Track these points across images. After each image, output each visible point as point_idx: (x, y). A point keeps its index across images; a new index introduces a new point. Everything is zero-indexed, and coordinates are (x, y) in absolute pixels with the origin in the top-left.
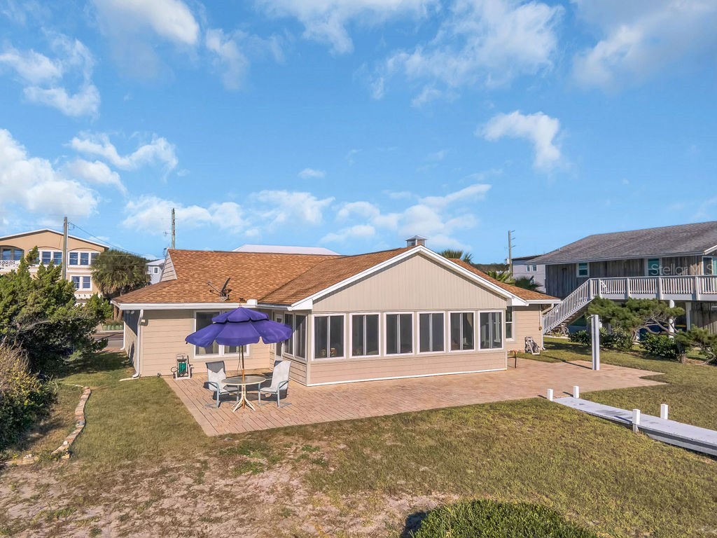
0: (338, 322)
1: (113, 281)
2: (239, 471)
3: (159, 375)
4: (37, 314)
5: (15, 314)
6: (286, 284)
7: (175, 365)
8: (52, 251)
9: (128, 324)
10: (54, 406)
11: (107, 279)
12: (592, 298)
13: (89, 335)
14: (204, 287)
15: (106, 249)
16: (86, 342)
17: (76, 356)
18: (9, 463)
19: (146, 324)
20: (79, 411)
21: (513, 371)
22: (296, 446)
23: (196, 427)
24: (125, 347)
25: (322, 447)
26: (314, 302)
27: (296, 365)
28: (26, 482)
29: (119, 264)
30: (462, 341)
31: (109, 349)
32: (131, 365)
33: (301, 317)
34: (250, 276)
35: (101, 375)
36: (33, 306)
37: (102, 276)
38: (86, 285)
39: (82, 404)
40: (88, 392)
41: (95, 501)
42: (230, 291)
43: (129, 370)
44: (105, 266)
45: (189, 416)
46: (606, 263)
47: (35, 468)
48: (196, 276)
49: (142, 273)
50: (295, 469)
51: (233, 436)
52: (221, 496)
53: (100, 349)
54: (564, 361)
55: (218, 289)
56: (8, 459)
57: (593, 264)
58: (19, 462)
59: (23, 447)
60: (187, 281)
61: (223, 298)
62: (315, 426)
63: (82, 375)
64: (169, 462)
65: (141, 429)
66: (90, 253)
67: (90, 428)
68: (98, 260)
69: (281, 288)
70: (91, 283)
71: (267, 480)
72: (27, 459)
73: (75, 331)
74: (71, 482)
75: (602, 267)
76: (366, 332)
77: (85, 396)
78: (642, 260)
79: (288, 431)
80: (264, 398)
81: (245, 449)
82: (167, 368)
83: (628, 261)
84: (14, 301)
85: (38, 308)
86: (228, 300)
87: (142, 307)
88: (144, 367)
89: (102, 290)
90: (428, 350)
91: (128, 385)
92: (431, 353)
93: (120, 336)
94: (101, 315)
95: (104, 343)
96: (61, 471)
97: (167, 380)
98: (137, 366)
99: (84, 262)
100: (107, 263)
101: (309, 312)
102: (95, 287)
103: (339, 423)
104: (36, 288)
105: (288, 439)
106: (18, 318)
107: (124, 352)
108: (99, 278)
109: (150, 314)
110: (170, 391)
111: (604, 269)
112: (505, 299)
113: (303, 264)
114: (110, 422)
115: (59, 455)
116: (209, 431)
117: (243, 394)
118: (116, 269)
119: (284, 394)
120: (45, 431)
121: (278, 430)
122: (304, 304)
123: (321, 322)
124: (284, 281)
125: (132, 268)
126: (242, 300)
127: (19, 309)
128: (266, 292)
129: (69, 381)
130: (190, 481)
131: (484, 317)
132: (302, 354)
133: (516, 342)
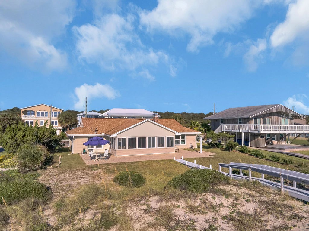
1: (65, 123)
2: (91, 170)
3: (78, 153)
4: (49, 138)
5: (44, 137)
6: (114, 128)
7: (83, 151)
8: (44, 112)
9: (70, 139)
10: (53, 159)
11: (63, 122)
12: (222, 131)
13: (60, 143)
14: (91, 130)
15: (63, 111)
16: (59, 145)
17: (57, 148)
18: (48, 168)
19: (75, 140)
20: (59, 160)
21: (177, 153)
22: (105, 167)
23: (85, 163)
24: (69, 146)
25: (110, 167)
26: (117, 135)
27: (113, 151)
28: (51, 170)
29: (67, 117)
31: (65, 147)
32: (71, 151)
34: (104, 126)
35: (63, 153)
36: (48, 135)
37: (62, 121)
38: (56, 124)
39: (60, 159)
40: (61, 157)
41: (64, 173)
42: (97, 131)
43: (70, 152)
44: (62, 118)
45: (83, 161)
46: (228, 119)
47: (53, 168)
48: (89, 126)
49: (75, 120)
50: (103, 170)
51: (92, 165)
52: (87, 173)
53: (63, 146)
54: (196, 151)
55: (94, 130)
56: (47, 167)
57: (225, 119)
58: (49, 167)
59: (50, 165)
60: (86, 128)
61: (96, 133)
62: (111, 164)
63: (58, 153)
64: (78, 168)
65: (73, 163)
66: (57, 112)
67: (62, 163)
68: (60, 115)
69: (112, 129)
70: (58, 123)
72: (51, 167)
73: (57, 141)
74: (60, 170)
75: (227, 121)
76: (132, 142)
77: (60, 157)
78: (237, 119)
79: (104, 164)
81: (94, 167)
82: (80, 152)
83: (234, 119)
84: (43, 135)
85: (49, 136)
86: (97, 133)
87: (74, 135)
88: (75, 151)
89: (62, 126)
90: (151, 147)
91: (70, 155)
92: (151, 148)
93: (68, 142)
94: (63, 137)
95: (64, 145)
96: (58, 169)
97: (81, 155)
98: (72, 151)
99: (55, 116)
100: (63, 117)
101: (116, 137)
102: (59, 125)
103: (117, 163)
104: (48, 131)
105: (103, 166)
106: (44, 138)
107: (69, 147)
108: (61, 122)
109: (76, 137)
110: (80, 157)
111: (228, 121)
112: (175, 133)
113: (121, 122)
114: (66, 162)
115: (57, 167)
116: (87, 164)
117: (97, 157)
118: (66, 119)
120: (53, 163)
121: (102, 164)
122: (115, 135)
123: (119, 140)
124: (114, 127)
125: (72, 118)
126: (101, 133)
127: (44, 136)
128: (108, 131)
129: (56, 154)
130: (81, 171)
131: (168, 138)
132: (115, 148)
133: (187, 145)
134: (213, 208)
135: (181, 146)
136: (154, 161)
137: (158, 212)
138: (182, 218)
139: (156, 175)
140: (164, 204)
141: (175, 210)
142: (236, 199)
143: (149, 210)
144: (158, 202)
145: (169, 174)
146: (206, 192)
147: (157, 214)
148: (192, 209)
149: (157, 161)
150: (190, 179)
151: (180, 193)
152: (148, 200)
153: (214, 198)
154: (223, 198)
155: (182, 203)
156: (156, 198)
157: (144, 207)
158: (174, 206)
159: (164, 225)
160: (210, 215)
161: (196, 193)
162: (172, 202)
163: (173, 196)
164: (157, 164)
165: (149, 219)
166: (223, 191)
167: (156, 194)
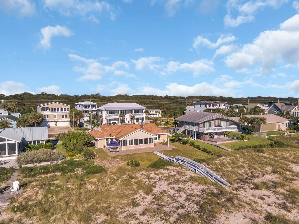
0: (127, 141)
3: (101, 148)
7: (103, 146)
8: (57, 108)
12: (185, 129)
14: (107, 134)
19: (99, 141)
21: (155, 147)
22: (120, 157)
25: (122, 157)
26: (123, 138)
27: (121, 147)
28: (97, 160)
30: (151, 142)
32: (95, 145)
33: (121, 140)
34: (114, 131)
38: (66, 117)
39: (95, 152)
41: (104, 161)
42: (111, 135)
45: (107, 153)
50: (120, 159)
52: (113, 161)
54: (166, 144)
55: (109, 135)
58: (95, 158)
60: (104, 133)
64: (108, 158)
65: (104, 155)
66: (66, 108)
71: (117, 160)
74: (101, 160)
76: (131, 142)
78: (193, 123)
79: (119, 156)
80: (116, 152)
86: (111, 137)
87: (99, 138)
88: (99, 147)
91: (97, 150)
96: (99, 159)
97: (103, 149)
98: (97, 147)
110: (104, 151)
111: (188, 123)
112: (154, 136)
114: (100, 155)
115: (98, 157)
116: (111, 156)
117: (114, 151)
119: (119, 151)
123: (124, 141)
124: (119, 132)
126: (113, 136)
128: (116, 135)
130: (110, 160)
131: (150, 139)
132: (121, 145)
133: (161, 141)
134: (162, 174)
135: (158, 141)
136: (143, 153)
137: (145, 175)
138: (152, 177)
139: (144, 161)
140: (147, 173)
141: (151, 175)
142: (171, 171)
143: (143, 175)
144: (145, 172)
145: (150, 161)
146: (161, 169)
147: (145, 176)
148: (156, 174)
149: (144, 153)
150: (157, 164)
151: (153, 169)
152: (142, 172)
153: (163, 171)
154: (166, 171)
155: (153, 173)
156: (145, 171)
157: (141, 174)
158: (150, 173)
159: (147, 178)
160: (161, 176)
161: (157, 169)
162: (150, 172)
163: (150, 170)
164: (145, 155)
165: (143, 177)
166: (167, 168)
167: (145, 170)
